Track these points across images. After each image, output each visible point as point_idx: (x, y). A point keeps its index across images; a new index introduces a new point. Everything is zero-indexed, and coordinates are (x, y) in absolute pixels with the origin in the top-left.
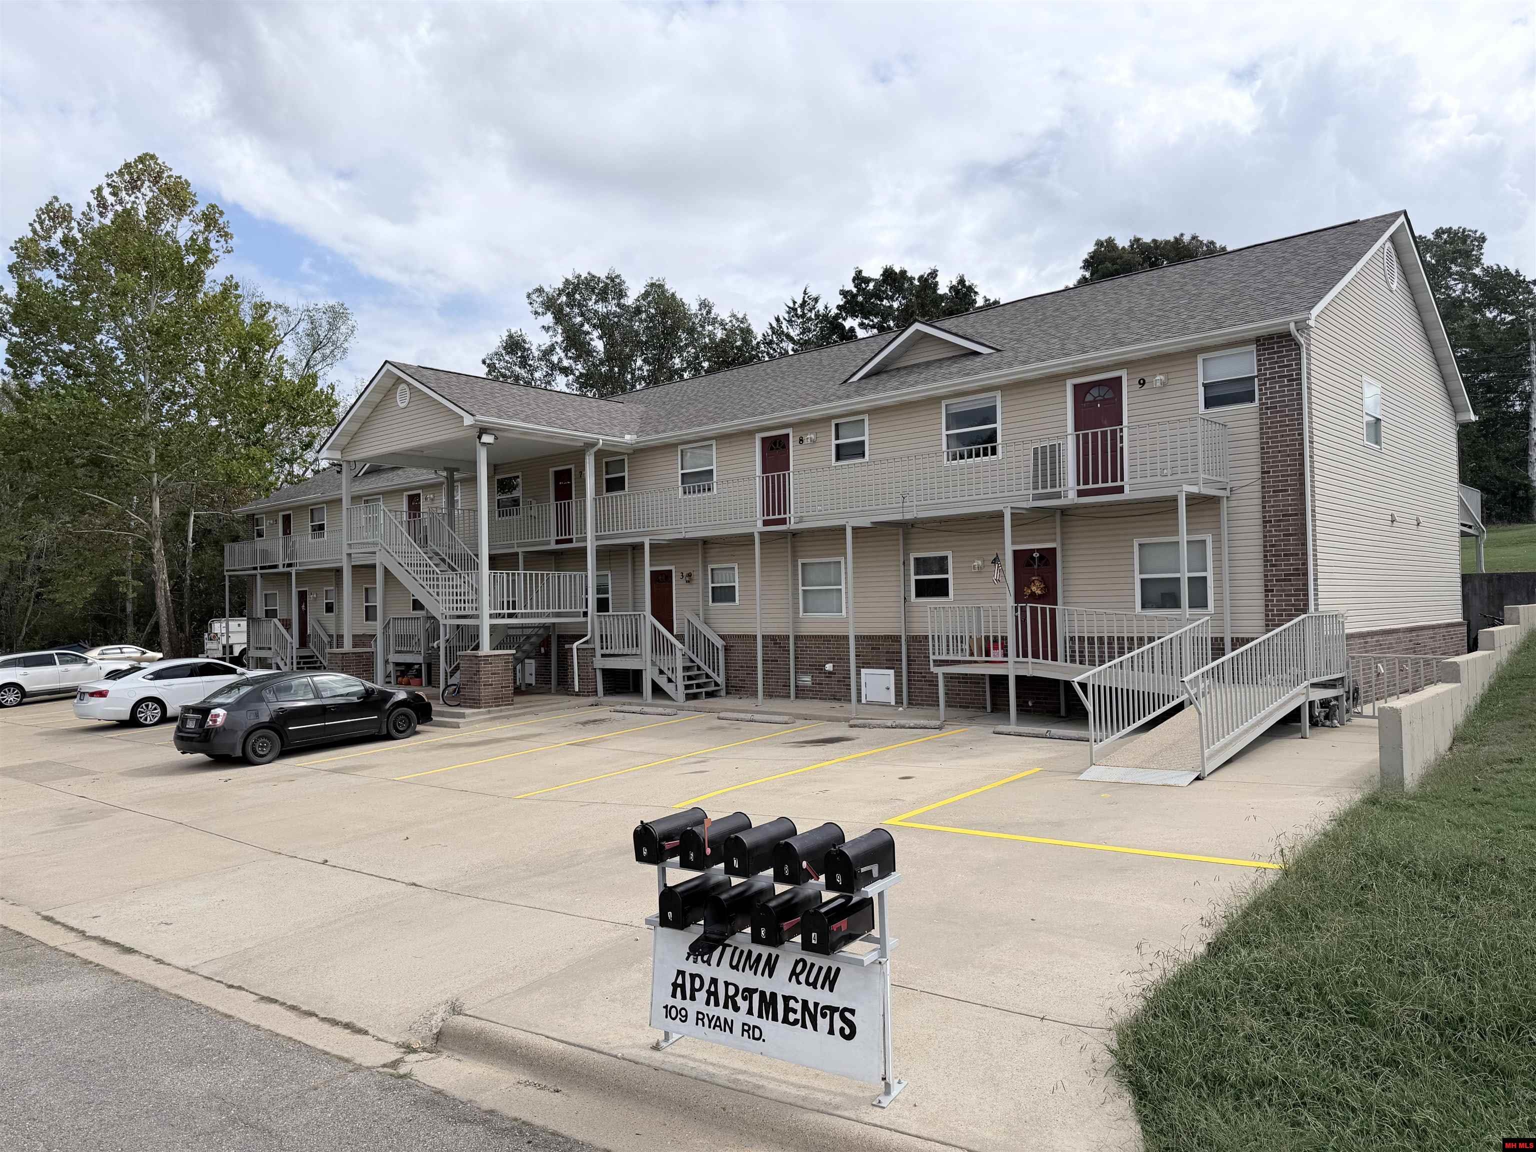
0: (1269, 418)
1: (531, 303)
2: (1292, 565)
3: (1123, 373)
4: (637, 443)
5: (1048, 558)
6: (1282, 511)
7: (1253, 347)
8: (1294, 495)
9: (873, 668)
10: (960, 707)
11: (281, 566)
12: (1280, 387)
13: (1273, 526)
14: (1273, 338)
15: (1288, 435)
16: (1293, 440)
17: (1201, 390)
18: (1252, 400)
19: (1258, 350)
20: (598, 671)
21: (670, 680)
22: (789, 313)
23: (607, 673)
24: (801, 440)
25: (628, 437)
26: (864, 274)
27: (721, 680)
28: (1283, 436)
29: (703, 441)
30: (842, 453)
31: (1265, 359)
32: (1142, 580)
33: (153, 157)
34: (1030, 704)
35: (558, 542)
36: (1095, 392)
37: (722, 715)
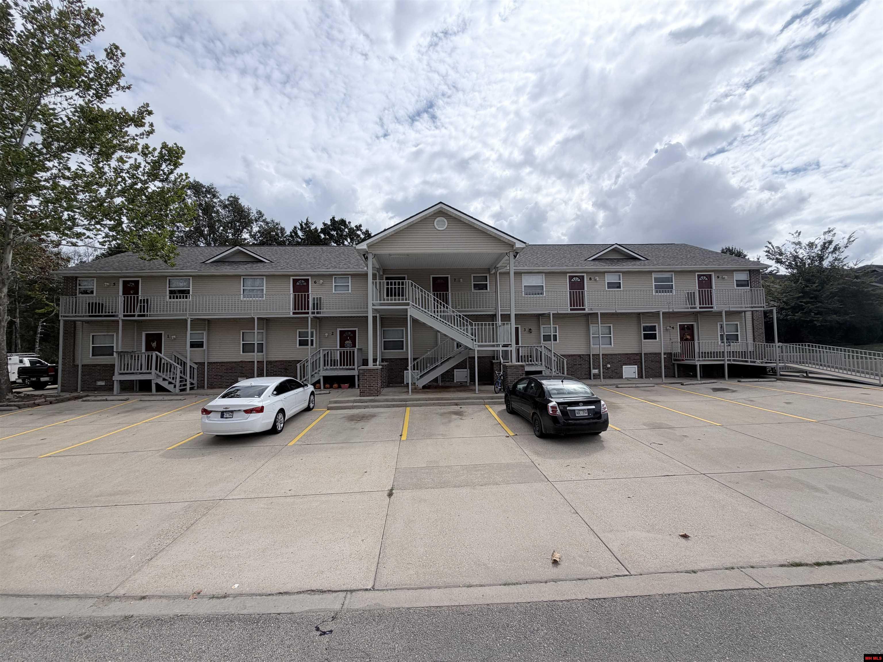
2: (761, 331)
3: (713, 274)
5: (691, 328)
6: (758, 317)
9: (628, 365)
12: (756, 284)
13: (756, 321)
14: (754, 270)
17: (735, 282)
18: (747, 286)
19: (749, 273)
26: (336, 219)
30: (611, 285)
31: (751, 276)
32: (720, 335)
36: (702, 277)
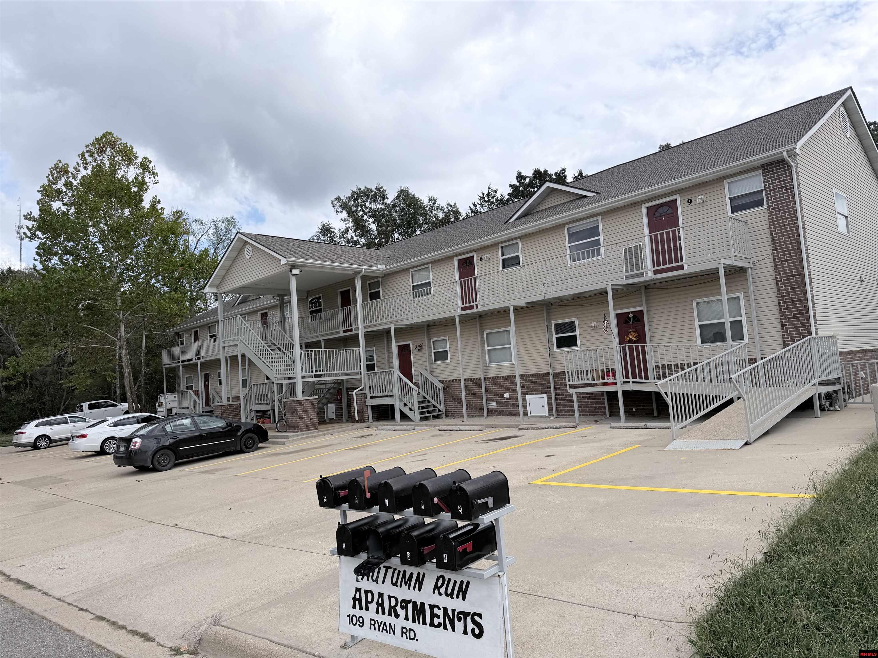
0: (774, 215)
1: (334, 206)
2: (798, 307)
3: (678, 197)
4: (386, 270)
5: (638, 317)
6: (788, 273)
7: (760, 172)
8: (795, 262)
9: (534, 394)
10: (590, 415)
11: (194, 360)
12: (780, 194)
13: (783, 284)
14: (773, 164)
15: (788, 225)
16: (792, 227)
17: (728, 202)
18: (762, 205)
19: (763, 173)
20: (368, 407)
21: (411, 410)
22: (480, 200)
23: (373, 407)
24: (481, 259)
25: (381, 267)
26: (523, 174)
27: (442, 408)
28: (784, 225)
29: (423, 266)
30: (506, 264)
31: (768, 178)
32: (700, 326)
33: (110, 134)
34: (634, 410)
35: (344, 332)
36: (660, 210)
37: (441, 428)
